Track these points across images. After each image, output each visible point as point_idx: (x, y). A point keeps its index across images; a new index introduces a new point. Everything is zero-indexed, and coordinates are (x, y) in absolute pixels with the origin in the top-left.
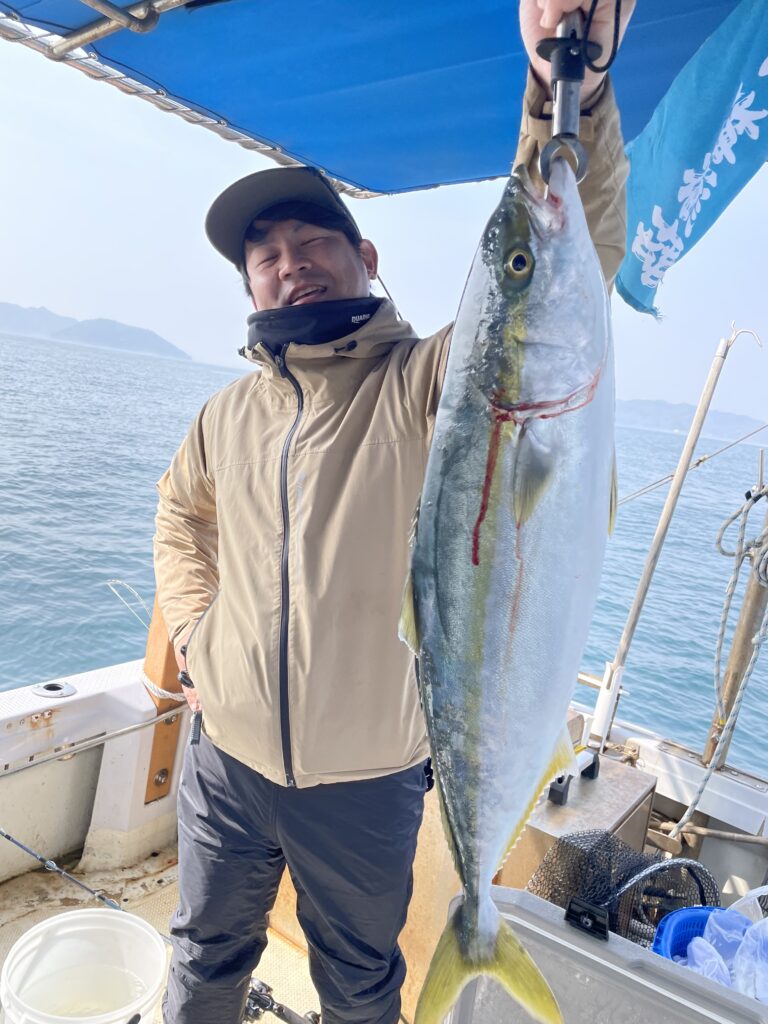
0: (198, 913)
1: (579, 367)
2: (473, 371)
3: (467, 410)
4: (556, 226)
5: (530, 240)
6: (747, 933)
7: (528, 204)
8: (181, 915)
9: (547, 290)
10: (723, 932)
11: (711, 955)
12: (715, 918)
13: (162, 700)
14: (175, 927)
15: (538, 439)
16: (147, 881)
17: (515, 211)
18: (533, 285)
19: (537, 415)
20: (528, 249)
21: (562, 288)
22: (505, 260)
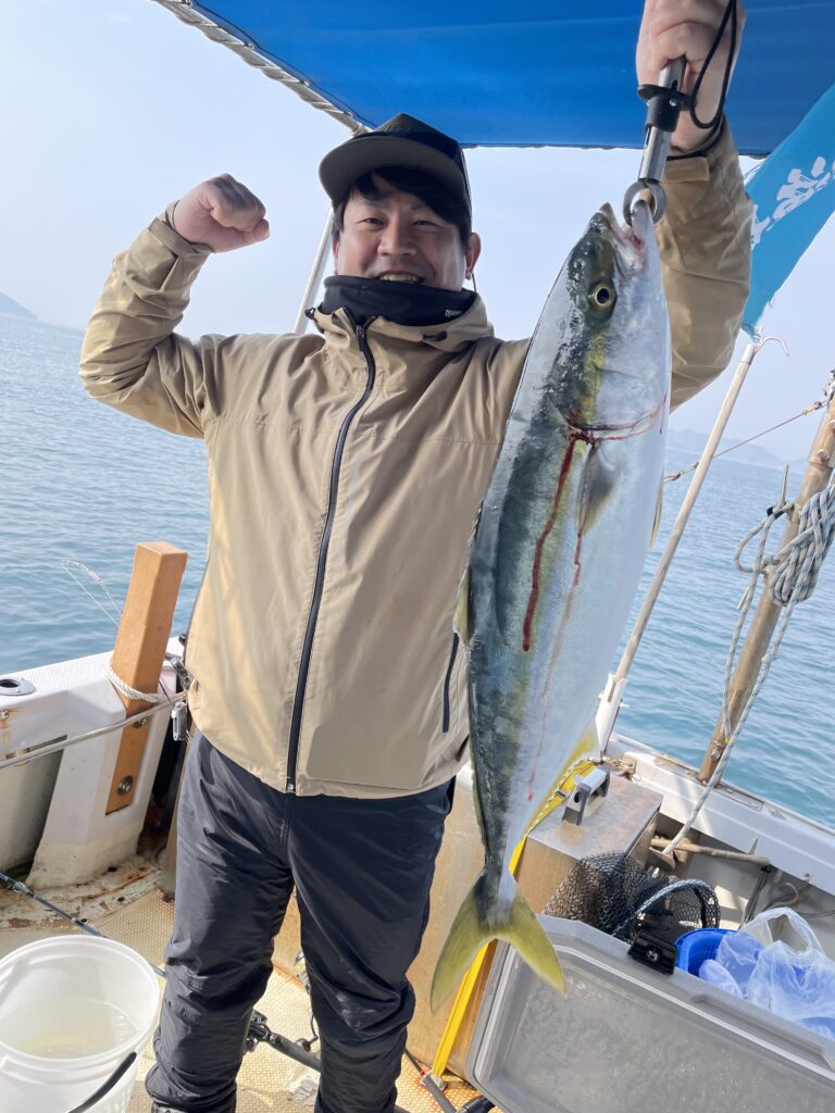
0: (199, 940)
1: (647, 396)
2: (551, 391)
3: (542, 424)
4: (638, 267)
5: (614, 276)
6: (760, 956)
7: (615, 242)
8: (175, 942)
9: (626, 324)
10: (736, 955)
11: (724, 978)
12: (728, 940)
13: (132, 701)
14: (172, 956)
15: (605, 458)
16: (107, 899)
17: (601, 246)
18: (614, 318)
19: (607, 436)
20: (611, 285)
21: (639, 323)
22: (590, 291)
